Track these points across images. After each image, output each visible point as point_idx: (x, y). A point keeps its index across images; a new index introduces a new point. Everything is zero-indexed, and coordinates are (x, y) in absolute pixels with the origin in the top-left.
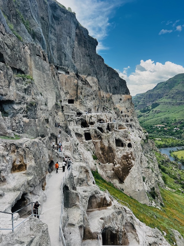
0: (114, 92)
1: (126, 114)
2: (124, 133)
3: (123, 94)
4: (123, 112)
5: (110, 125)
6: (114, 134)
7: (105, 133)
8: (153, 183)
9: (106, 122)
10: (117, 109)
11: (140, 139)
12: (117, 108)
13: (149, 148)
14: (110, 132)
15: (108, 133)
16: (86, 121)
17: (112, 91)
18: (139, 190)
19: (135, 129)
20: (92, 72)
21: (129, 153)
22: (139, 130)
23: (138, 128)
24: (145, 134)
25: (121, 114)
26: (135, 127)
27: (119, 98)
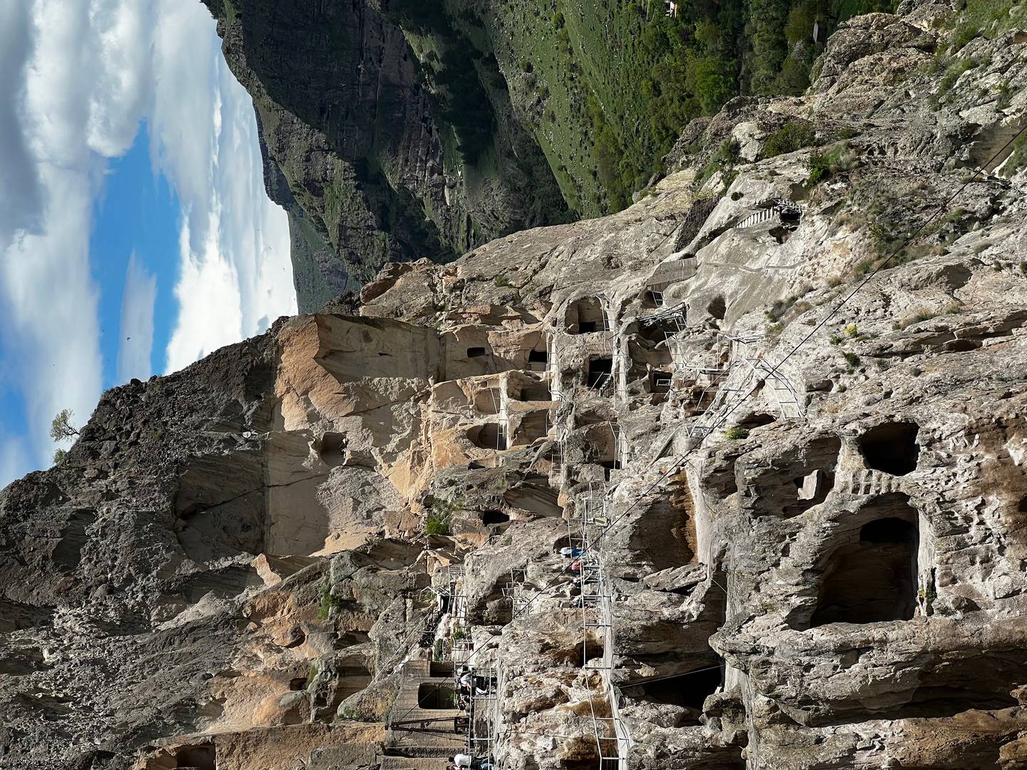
0: (240, 536)
1: (505, 387)
2: (733, 500)
4: (480, 422)
5: (645, 671)
6: (749, 631)
7: (741, 740)
9: (602, 710)
10: (446, 495)
11: (804, 229)
12: (428, 501)
13: (924, 111)
14: (732, 676)
15: (735, 707)
19: (693, 283)
21: (988, 458)
22: (704, 231)
23: (675, 235)
24: (743, 152)
25: (503, 447)
26: (669, 283)
27: (306, 475)
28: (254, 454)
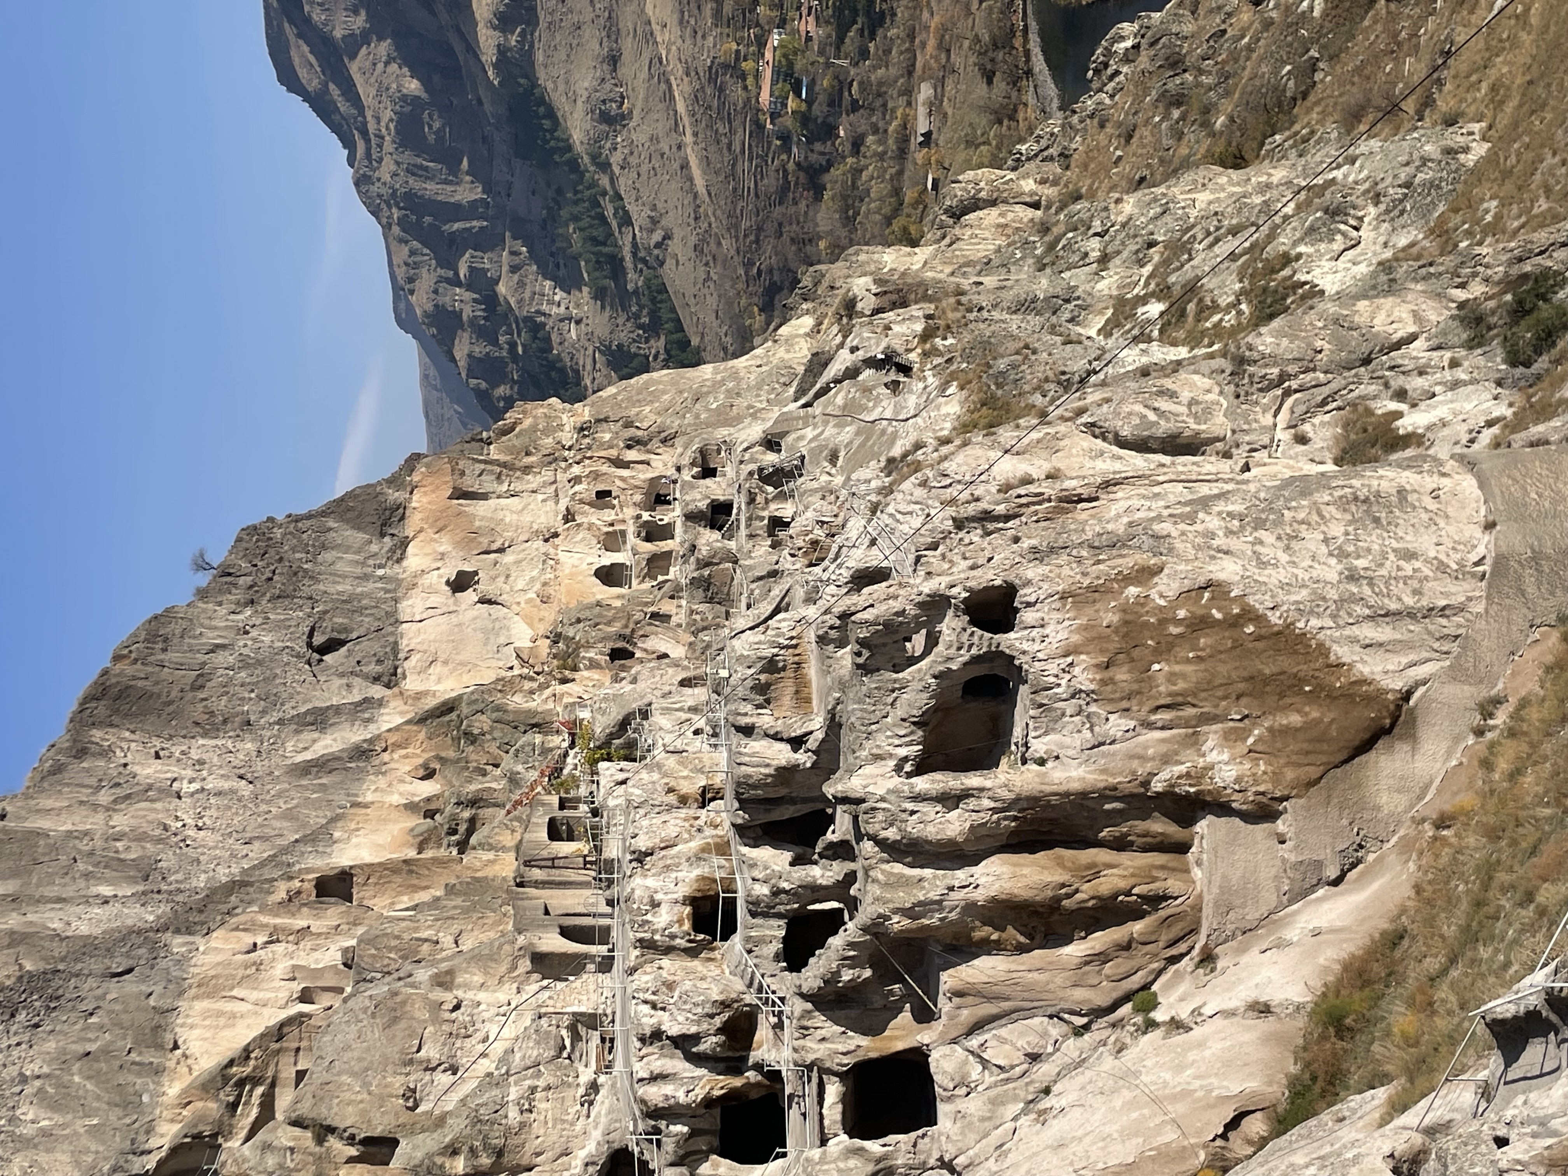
0: (373, 668)
1: (631, 529)
2: (847, 655)
3: (401, 560)
4: (608, 561)
6: (860, 778)
7: (850, 879)
8: (1403, 312)
10: (573, 632)
11: (916, 384)
12: (557, 638)
15: (845, 848)
16: (709, 1102)
17: (357, 697)
18: (1490, 526)
19: (809, 433)
20: (130, 985)
22: (822, 382)
24: (859, 306)
25: (629, 586)
26: (788, 432)
27: (439, 611)
28: (387, 591)
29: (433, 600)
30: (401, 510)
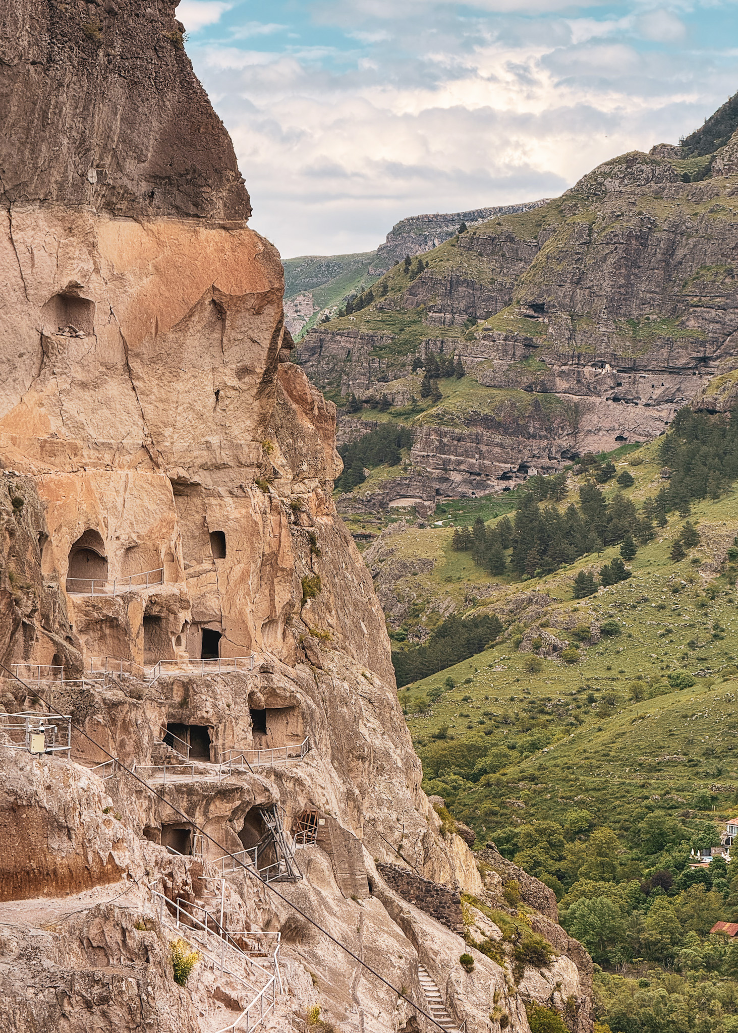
3: (111, 208)
4: (111, 550)
19: (331, 892)
22: (411, 910)
23: (402, 863)
24: (531, 972)
25: (72, 587)
26: (330, 854)
27: (27, 271)
28: (61, 186)
29: (45, 262)
30: (192, 210)
